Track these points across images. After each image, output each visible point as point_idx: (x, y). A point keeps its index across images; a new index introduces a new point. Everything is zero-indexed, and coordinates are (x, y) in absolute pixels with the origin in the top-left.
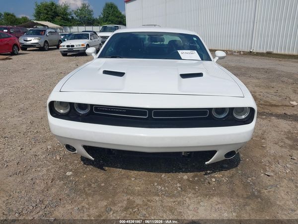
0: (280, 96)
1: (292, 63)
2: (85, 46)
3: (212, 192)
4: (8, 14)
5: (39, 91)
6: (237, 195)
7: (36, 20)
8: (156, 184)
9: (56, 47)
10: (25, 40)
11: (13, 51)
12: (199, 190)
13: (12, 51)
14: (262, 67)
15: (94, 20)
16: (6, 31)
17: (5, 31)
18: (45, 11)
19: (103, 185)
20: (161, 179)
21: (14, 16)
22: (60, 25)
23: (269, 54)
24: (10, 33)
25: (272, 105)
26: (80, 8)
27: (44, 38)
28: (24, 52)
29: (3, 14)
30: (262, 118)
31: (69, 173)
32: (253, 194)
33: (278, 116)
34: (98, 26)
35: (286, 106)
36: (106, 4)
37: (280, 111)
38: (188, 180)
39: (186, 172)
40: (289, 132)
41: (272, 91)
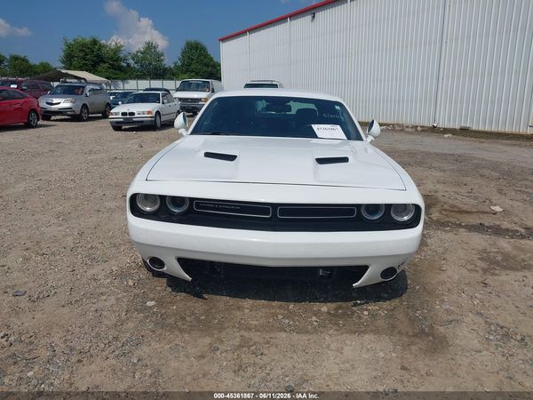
0: (476, 198)
1: (501, 147)
2: (154, 115)
3: (363, 329)
4: (16, 58)
5: (84, 186)
6: (399, 333)
7: (65, 68)
8: (280, 317)
9: (100, 115)
10: (48, 103)
11: (29, 121)
12: (344, 326)
13: (26, 121)
14: (451, 152)
15: (165, 70)
16: (15, 86)
17: (12, 86)
18: (81, 54)
19: (203, 317)
20: (289, 311)
21: (27, 62)
22: (107, 78)
23: (464, 132)
24: (22, 90)
25: (462, 212)
26: (142, 50)
27: (81, 100)
28: (46, 123)
29: (8, 58)
30: (444, 231)
31: (150, 304)
32: (423, 331)
33: (470, 228)
34: (172, 79)
35: (484, 212)
36: (187, 44)
37: (474, 220)
38: (329, 313)
39: (326, 301)
40: (484, 251)
41: (463, 190)
